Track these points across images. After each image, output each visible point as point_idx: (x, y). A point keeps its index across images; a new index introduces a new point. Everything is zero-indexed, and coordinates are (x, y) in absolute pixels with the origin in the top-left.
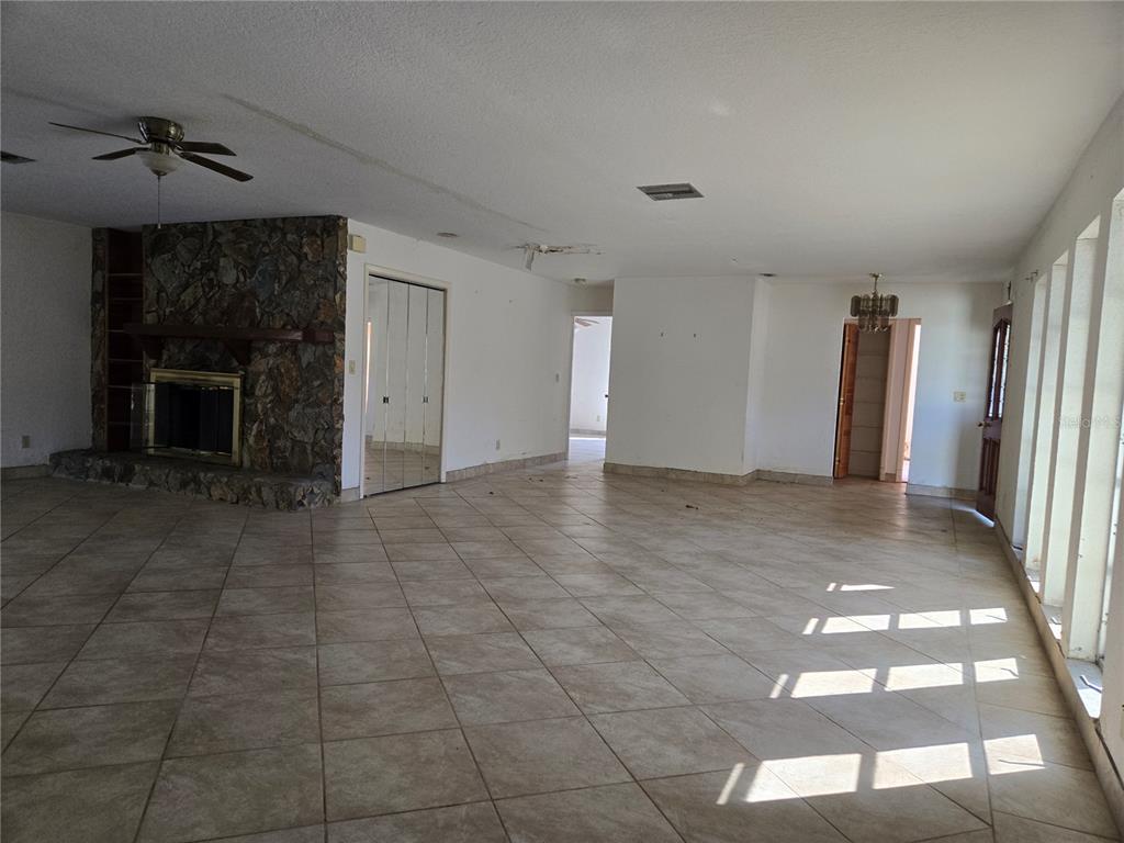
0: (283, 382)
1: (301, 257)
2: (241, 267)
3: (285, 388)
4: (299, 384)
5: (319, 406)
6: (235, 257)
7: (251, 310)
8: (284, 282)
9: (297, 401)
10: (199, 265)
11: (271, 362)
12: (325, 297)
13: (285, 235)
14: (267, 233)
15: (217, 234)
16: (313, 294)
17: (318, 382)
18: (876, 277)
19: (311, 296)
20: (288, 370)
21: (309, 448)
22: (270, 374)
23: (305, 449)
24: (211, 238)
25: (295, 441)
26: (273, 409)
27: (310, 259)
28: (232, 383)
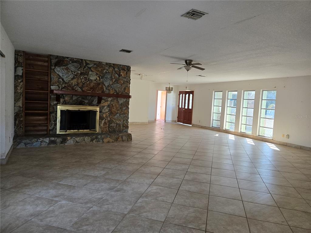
0: (113, 108)
1: (120, 75)
2: (98, 75)
3: (114, 110)
4: (119, 109)
5: (124, 114)
6: (96, 72)
7: (102, 88)
8: (114, 81)
9: (117, 113)
10: (79, 72)
11: (109, 103)
12: (127, 86)
13: (114, 68)
14: (108, 67)
15: (87, 64)
16: (123, 85)
17: (125, 108)
18: (170, 83)
19: (123, 86)
20: (115, 105)
21: (121, 125)
22: (109, 106)
23: (120, 126)
24: (85, 65)
25: (117, 124)
26: (109, 116)
27: (123, 76)
28: (97, 109)
